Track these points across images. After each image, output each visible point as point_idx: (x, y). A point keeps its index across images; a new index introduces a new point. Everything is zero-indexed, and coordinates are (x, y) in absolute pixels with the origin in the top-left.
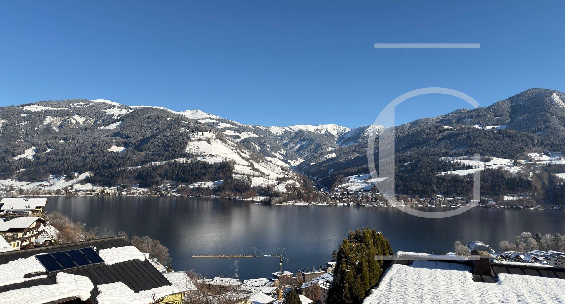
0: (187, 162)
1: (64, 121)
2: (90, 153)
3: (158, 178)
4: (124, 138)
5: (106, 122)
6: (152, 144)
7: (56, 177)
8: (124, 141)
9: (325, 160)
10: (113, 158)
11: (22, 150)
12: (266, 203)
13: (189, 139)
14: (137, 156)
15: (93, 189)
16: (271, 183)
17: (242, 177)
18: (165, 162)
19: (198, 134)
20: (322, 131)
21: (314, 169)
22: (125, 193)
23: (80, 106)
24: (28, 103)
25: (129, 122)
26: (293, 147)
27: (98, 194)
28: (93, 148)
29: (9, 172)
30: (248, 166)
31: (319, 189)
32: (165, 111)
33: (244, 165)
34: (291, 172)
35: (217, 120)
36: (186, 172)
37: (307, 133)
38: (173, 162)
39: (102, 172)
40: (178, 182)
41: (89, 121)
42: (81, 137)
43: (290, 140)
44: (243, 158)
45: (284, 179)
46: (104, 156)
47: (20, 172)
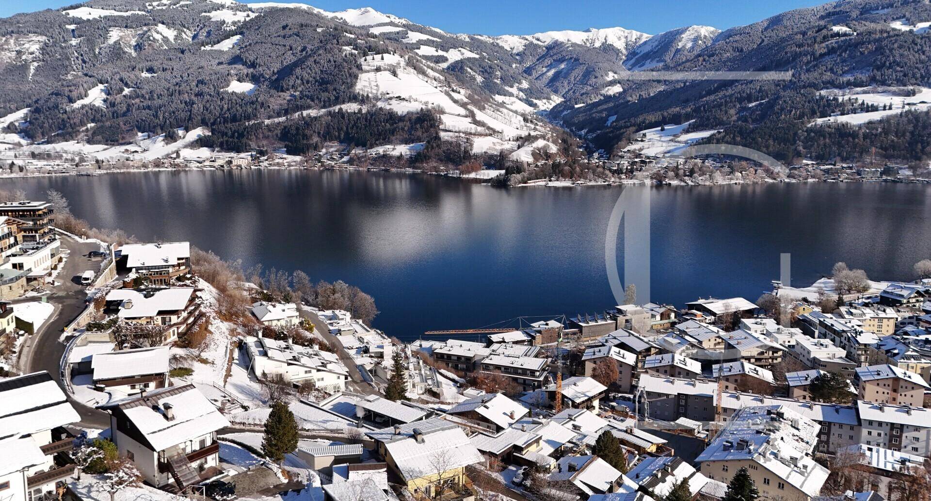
0: (360, 110)
1: (142, 36)
2: (196, 95)
3: (315, 139)
4: (249, 67)
5: (213, 37)
6: (297, 78)
7: (149, 137)
8: (249, 72)
9: (602, 98)
10: (237, 104)
11: (81, 90)
12: (500, 184)
13: (359, 67)
14: (276, 100)
15: (212, 158)
16: (507, 146)
17: (457, 137)
18: (323, 110)
19: (373, 59)
20: (597, 40)
21: (581, 117)
22: (266, 163)
23: (164, 8)
24: (74, 3)
25: (252, 37)
26: (543, 74)
27: (222, 166)
28: (200, 85)
29: (70, 130)
30: (466, 116)
31: (590, 154)
32: (312, 14)
33: (459, 115)
34: (541, 124)
35: (404, 26)
36: (360, 129)
37: (568, 47)
38: (337, 111)
39: (223, 128)
40: (349, 145)
41: (183, 34)
42: (176, 65)
43: (538, 60)
44: (455, 101)
45: (529, 139)
46: (222, 99)
47: (87, 129)
